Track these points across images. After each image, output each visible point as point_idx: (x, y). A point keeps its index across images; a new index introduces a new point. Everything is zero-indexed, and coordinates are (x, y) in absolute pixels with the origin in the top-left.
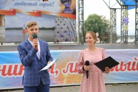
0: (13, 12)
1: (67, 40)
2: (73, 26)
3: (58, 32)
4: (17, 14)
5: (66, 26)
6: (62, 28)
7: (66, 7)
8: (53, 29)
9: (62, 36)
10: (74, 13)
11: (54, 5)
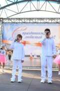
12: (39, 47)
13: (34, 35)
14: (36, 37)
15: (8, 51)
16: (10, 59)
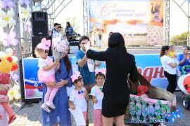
0: (115, 22)
2: (161, 32)
3: (149, 37)
4: (118, 23)
5: (156, 32)
6: (152, 34)
7: (156, 17)
8: (145, 35)
9: (152, 41)
10: (162, 21)
12: (130, 26)
13: (125, 13)
14: (127, 15)
15: (98, 30)
16: (100, 39)
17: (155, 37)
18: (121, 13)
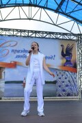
0: (14, 65)
1: (69, 95)
2: (75, 80)
3: (60, 86)
5: (68, 79)
6: (63, 82)
7: (67, 61)
11: (55, 58)
17: (67, 86)
18: (22, 54)
